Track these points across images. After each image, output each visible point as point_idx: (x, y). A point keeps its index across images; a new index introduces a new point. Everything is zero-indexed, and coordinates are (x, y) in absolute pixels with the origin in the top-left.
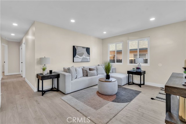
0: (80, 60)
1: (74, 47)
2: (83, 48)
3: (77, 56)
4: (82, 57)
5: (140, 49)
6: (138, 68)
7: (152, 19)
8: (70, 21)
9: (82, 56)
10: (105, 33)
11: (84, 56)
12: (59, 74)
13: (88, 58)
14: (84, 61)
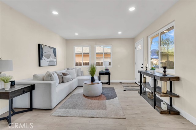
0: (47, 64)
1: (39, 45)
2: (50, 47)
3: (44, 58)
4: (49, 60)
5: (105, 53)
6: (107, 70)
7: (120, 33)
8: (52, 12)
9: (49, 58)
10: (77, 34)
11: (51, 59)
12: (34, 85)
13: (55, 60)
14: (52, 64)
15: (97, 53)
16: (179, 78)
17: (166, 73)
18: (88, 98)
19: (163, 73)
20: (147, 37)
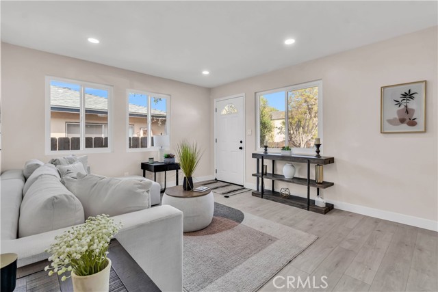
15: (130, 115)
16: (333, 158)
17: (320, 153)
18: (193, 234)
19: (316, 153)
20: (255, 93)
